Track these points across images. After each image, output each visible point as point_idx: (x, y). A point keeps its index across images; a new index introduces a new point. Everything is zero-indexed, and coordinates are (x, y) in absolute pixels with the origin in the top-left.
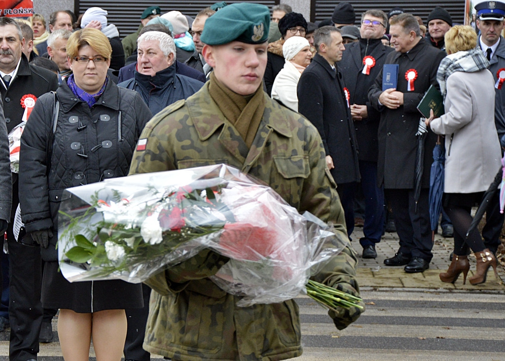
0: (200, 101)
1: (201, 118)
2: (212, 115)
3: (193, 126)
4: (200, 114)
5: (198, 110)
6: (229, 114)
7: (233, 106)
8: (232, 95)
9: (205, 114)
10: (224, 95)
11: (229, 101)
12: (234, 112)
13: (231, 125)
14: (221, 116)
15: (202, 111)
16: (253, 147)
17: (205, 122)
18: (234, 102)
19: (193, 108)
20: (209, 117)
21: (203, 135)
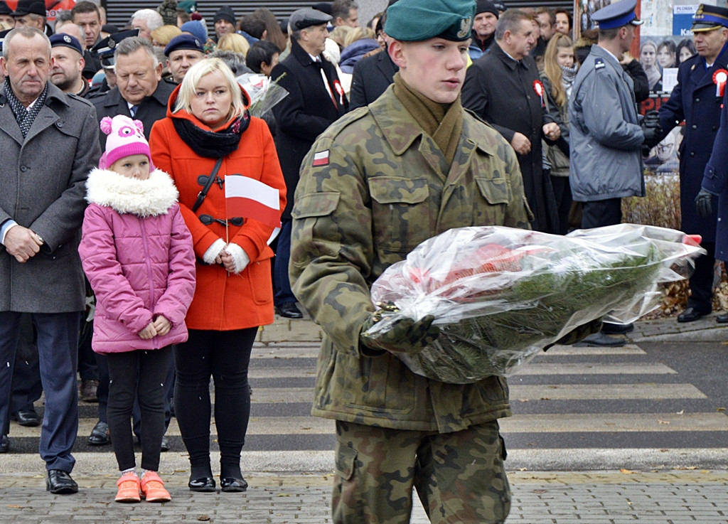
0: (387, 108)
1: (392, 128)
2: (406, 124)
3: (384, 138)
4: (391, 123)
5: (387, 119)
6: (424, 124)
7: (429, 115)
8: (428, 102)
9: (396, 123)
10: (418, 101)
11: (424, 108)
12: (428, 122)
13: (429, 137)
14: (417, 125)
15: (392, 119)
16: (455, 164)
17: (397, 132)
18: (430, 111)
19: (380, 117)
20: (402, 127)
21: (398, 149)
